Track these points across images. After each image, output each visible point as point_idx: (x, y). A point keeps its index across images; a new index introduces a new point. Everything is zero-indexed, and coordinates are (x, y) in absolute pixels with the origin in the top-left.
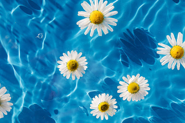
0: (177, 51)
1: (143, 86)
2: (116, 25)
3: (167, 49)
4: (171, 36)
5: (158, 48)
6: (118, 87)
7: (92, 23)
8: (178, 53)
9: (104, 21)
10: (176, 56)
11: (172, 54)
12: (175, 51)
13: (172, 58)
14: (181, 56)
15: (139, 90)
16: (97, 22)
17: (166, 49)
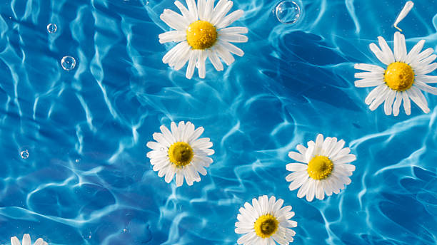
0: (399, 74)
1: (339, 156)
2: (246, 39)
3: (376, 73)
4: (380, 44)
5: (357, 75)
6: (288, 179)
7: (196, 50)
8: (401, 77)
9: (219, 38)
10: (398, 84)
11: (388, 82)
12: (394, 74)
13: (391, 90)
14: (409, 84)
15: (333, 167)
16: (204, 43)
17: (374, 73)
